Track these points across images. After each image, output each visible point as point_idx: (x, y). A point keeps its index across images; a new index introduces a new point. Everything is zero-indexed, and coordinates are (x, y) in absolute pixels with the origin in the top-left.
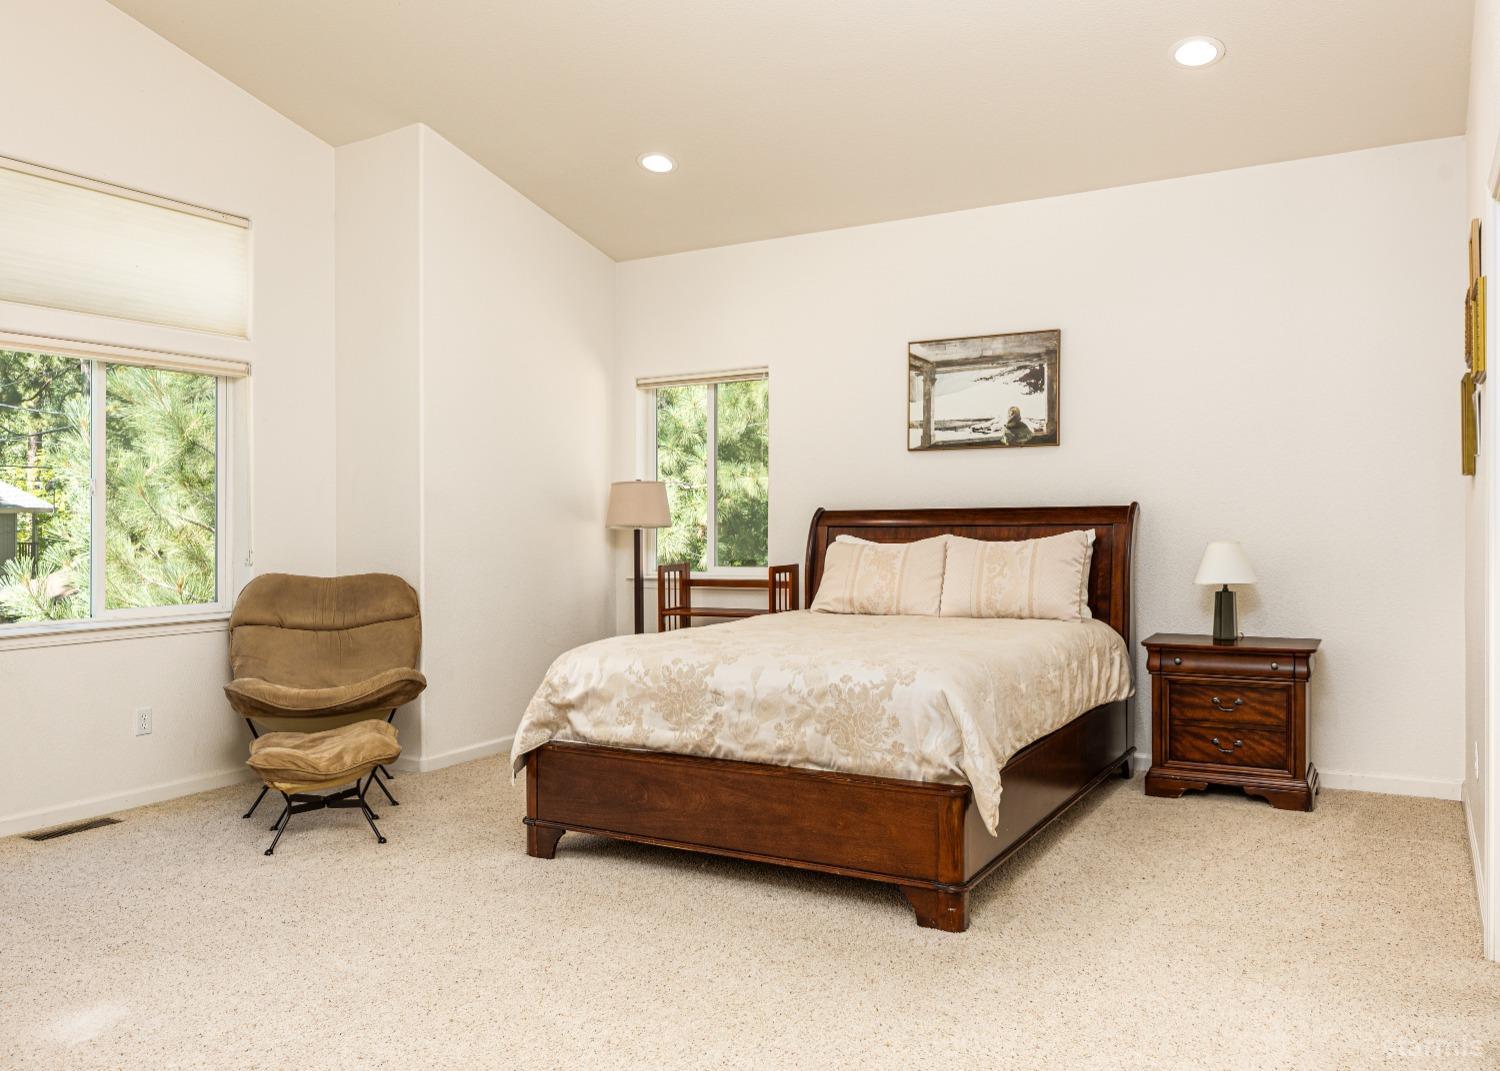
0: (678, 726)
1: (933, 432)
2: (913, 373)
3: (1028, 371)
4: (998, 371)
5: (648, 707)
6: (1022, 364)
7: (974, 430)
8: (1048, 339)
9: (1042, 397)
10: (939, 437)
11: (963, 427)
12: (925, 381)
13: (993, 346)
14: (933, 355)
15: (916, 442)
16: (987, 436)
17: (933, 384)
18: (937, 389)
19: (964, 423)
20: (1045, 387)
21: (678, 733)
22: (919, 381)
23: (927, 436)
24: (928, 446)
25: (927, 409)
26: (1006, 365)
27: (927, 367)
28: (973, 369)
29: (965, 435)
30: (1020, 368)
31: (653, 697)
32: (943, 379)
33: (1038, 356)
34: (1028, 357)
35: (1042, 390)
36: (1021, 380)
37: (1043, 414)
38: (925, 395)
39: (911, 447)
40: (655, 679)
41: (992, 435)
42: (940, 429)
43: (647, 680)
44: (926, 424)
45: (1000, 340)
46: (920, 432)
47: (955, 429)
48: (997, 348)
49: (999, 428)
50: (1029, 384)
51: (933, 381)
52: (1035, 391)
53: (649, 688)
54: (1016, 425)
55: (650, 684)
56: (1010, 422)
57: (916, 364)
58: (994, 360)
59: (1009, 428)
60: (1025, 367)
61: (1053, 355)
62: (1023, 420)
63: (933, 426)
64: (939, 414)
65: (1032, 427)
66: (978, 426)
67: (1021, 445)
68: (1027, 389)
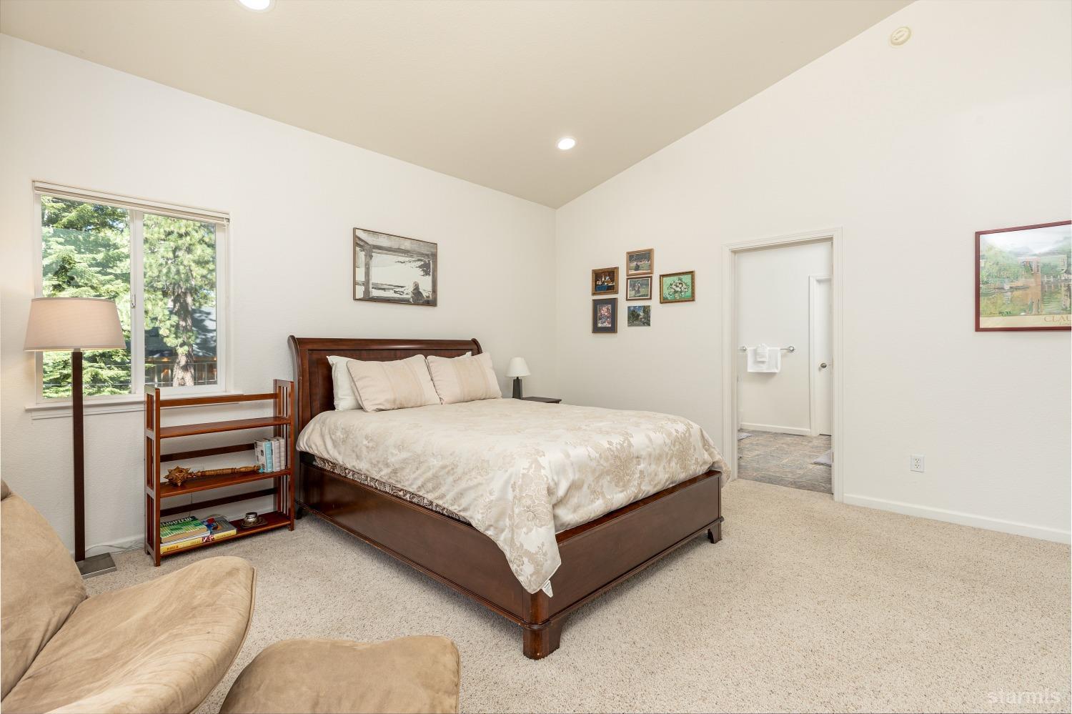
0: (625, 487)
1: (371, 289)
2: (358, 249)
3: (423, 263)
4: (407, 259)
5: (605, 481)
6: (420, 258)
7: (395, 292)
8: (432, 247)
9: (429, 279)
10: (375, 293)
11: (389, 289)
12: (366, 255)
13: (406, 244)
14: (371, 240)
15: (360, 294)
16: (402, 296)
17: (371, 259)
18: (374, 262)
19: (390, 287)
20: (431, 273)
21: (625, 493)
22: (362, 255)
23: (367, 292)
24: (368, 298)
25: (367, 274)
26: (411, 256)
27: (367, 247)
28: (395, 255)
29: (390, 294)
30: (419, 260)
31: (608, 473)
32: (378, 258)
33: (427, 255)
34: (422, 255)
35: (429, 275)
36: (420, 267)
37: (430, 288)
38: (366, 265)
39: (357, 297)
40: (607, 459)
41: (404, 296)
42: (375, 288)
43: (602, 462)
44: (366, 284)
45: (409, 241)
46: (363, 288)
47: (384, 289)
48: (407, 245)
49: (408, 293)
50: (423, 270)
51: (371, 257)
52: (426, 275)
53: (605, 467)
54: (417, 292)
55: (605, 464)
56: (414, 290)
57: (358, 243)
58: (405, 252)
59: (413, 293)
60: (421, 260)
61: (434, 256)
62: (420, 290)
63: (371, 286)
64: (374, 279)
65: (425, 294)
66: (397, 290)
67: (418, 304)
68: (422, 273)
